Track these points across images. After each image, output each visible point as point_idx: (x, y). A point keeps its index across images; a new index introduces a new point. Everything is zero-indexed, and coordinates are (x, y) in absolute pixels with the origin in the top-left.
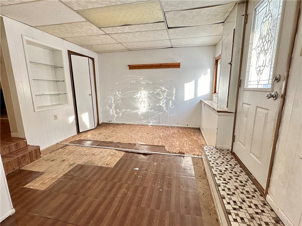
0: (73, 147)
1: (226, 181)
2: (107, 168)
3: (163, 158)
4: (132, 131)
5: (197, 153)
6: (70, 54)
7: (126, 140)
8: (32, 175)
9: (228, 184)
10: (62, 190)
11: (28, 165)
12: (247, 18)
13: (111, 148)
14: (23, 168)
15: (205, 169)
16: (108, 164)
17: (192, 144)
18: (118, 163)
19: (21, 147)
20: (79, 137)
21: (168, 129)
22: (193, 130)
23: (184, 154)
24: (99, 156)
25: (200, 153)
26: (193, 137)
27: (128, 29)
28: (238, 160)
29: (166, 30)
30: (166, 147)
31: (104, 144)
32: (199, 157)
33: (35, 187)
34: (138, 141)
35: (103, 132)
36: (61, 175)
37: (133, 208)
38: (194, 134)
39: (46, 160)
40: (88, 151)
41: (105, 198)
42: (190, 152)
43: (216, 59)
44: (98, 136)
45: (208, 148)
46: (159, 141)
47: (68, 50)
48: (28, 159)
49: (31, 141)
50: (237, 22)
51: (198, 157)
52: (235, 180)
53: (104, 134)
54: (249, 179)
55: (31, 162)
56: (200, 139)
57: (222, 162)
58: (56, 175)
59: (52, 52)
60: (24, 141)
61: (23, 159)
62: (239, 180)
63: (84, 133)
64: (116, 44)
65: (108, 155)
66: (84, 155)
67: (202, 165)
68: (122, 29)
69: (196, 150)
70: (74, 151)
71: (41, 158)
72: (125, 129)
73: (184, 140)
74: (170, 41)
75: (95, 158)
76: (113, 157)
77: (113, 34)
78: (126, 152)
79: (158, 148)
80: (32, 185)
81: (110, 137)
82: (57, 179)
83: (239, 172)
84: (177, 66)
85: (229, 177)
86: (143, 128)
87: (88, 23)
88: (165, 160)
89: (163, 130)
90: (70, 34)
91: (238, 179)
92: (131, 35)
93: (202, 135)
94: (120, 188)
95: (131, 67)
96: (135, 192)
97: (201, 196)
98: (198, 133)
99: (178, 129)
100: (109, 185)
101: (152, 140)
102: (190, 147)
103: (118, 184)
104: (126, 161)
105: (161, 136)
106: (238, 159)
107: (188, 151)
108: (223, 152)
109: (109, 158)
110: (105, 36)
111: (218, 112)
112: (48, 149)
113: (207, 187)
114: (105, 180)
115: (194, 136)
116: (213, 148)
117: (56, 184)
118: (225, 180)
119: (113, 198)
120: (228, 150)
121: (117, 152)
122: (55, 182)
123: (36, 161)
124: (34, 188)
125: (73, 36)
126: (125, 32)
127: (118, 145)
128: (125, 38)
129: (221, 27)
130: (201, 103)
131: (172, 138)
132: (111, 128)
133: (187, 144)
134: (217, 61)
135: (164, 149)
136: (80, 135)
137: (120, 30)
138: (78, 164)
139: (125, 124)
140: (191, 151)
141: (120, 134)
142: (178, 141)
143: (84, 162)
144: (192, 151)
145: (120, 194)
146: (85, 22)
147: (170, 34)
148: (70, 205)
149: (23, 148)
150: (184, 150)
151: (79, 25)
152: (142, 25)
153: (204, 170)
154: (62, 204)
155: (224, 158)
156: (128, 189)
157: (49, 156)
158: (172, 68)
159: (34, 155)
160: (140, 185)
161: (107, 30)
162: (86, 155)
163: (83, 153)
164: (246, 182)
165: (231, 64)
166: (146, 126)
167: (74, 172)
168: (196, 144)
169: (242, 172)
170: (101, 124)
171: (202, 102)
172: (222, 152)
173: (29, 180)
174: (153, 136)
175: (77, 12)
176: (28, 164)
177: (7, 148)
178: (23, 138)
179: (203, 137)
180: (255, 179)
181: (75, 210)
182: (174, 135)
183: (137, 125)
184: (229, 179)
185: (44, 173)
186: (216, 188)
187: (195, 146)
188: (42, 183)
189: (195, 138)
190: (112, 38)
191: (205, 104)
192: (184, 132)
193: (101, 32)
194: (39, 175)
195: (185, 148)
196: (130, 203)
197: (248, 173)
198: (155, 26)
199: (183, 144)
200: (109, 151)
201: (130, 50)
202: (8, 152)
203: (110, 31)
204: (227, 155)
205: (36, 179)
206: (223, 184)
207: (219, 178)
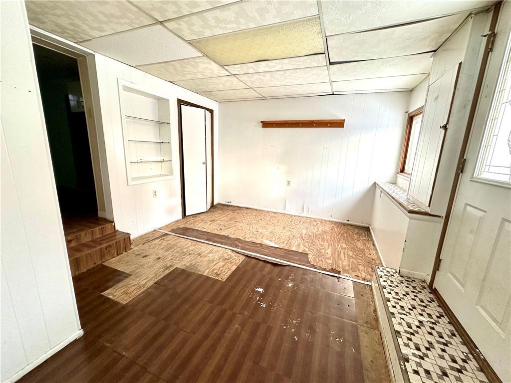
0: (175, 239)
1: (420, 351)
2: (216, 281)
3: (303, 276)
4: (260, 221)
5: (363, 275)
6: (181, 104)
7: (248, 236)
8: (115, 276)
9: (425, 358)
10: (149, 310)
11: (114, 259)
12: (493, 41)
13: (225, 247)
14: (106, 264)
15: (376, 309)
16: (218, 275)
17: (354, 256)
18: (234, 274)
19: (108, 233)
20: (185, 223)
21: (315, 224)
22: (356, 231)
23: (339, 273)
24: (207, 259)
25: (369, 276)
26: (357, 243)
27: (264, 67)
28: (444, 306)
29: (326, 67)
30: (310, 256)
31: (216, 239)
32: (366, 283)
33: (115, 298)
34: (267, 239)
35: (217, 219)
36: (152, 283)
37: (248, 364)
38: (359, 238)
39: (137, 255)
40: (192, 248)
41: (206, 336)
42: (350, 271)
43: (411, 115)
44: (210, 225)
45: (384, 271)
46: (299, 245)
47: (178, 99)
48: (114, 251)
49: (121, 225)
50: (467, 50)
51: (363, 282)
52: (441, 353)
53: (218, 222)
54: (470, 356)
55: (118, 255)
56: (368, 249)
57: (411, 305)
58: (145, 281)
59: (157, 101)
60: (112, 224)
61: (107, 251)
62: (449, 354)
63: (191, 217)
64: (245, 90)
65: (220, 259)
66: (187, 254)
67: (370, 299)
68: (254, 67)
69: (361, 267)
70: (174, 245)
71: (132, 250)
72: (249, 217)
73: (342, 246)
74: (331, 85)
75: (201, 261)
76: (227, 263)
77: (241, 75)
78: (247, 256)
79: (297, 256)
80: (112, 293)
81: (226, 228)
82: (145, 289)
83: (448, 335)
84: (340, 124)
85: (427, 343)
86: (276, 217)
87: (205, 59)
88: (306, 279)
89: (307, 224)
90: (180, 75)
91: (447, 351)
92: (268, 75)
93: (372, 240)
94: (230, 321)
95: (266, 124)
96: (253, 333)
97: (368, 365)
98: (365, 237)
99: (332, 225)
100: (216, 312)
101: (288, 241)
102: (351, 260)
103: (229, 313)
104: (245, 272)
105: (304, 235)
106: (444, 304)
107: (347, 268)
108: (413, 284)
109: (221, 264)
110: (229, 78)
111: (411, 212)
112: (141, 237)
113: (380, 349)
114: (210, 302)
115: (358, 241)
116: (394, 273)
117: (142, 297)
118: (418, 349)
119: (219, 339)
120: (424, 281)
121: (233, 254)
122: (142, 293)
123: (124, 255)
124: (113, 298)
125: (184, 79)
126: (260, 70)
127: (236, 242)
128: (260, 81)
129: (428, 59)
130: (376, 187)
131: (320, 240)
132: (230, 214)
133: (346, 256)
134: (411, 119)
135: (306, 259)
136: (185, 221)
137: (253, 69)
138: (177, 268)
139: (250, 209)
140: (351, 269)
141: (242, 224)
142: (330, 246)
143: (185, 265)
144: (353, 269)
145: (229, 333)
146: (202, 57)
147: (331, 73)
148: (155, 338)
149: (109, 234)
150: (341, 266)
151: (193, 63)
152: (287, 60)
153: (375, 311)
154: (144, 333)
155: (416, 298)
156: (243, 325)
157: (142, 248)
158: (330, 127)
159: (122, 245)
160: (263, 322)
161: (232, 69)
162: (190, 254)
163: (185, 250)
164: (464, 361)
165: (445, 127)
166: (281, 215)
167: (170, 281)
168: (362, 257)
169: (454, 335)
170: (217, 205)
171: (377, 185)
172: (411, 283)
173: (110, 284)
174: (290, 233)
175: (190, 43)
176: (114, 257)
177: (90, 233)
178: (112, 220)
179: (374, 245)
180: (485, 360)
181: (160, 349)
182: (325, 236)
183: (268, 212)
184: (428, 349)
185: (131, 275)
186: (401, 365)
187: (359, 261)
188: (124, 291)
189: (360, 245)
190: (241, 81)
191: (383, 191)
192: (342, 232)
193: (224, 72)
194: (123, 278)
195: (342, 262)
196: (244, 355)
197: (467, 341)
198: (309, 61)
199: (339, 255)
200: (222, 252)
201: (266, 98)
202: (90, 239)
203: (237, 71)
204: (421, 292)
205: (118, 284)
206: (414, 358)
207: (406, 341)
